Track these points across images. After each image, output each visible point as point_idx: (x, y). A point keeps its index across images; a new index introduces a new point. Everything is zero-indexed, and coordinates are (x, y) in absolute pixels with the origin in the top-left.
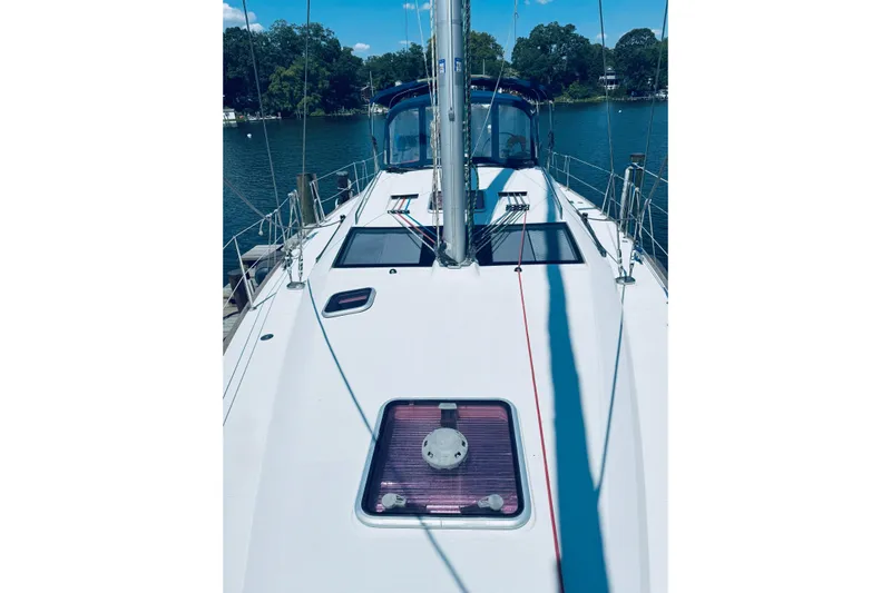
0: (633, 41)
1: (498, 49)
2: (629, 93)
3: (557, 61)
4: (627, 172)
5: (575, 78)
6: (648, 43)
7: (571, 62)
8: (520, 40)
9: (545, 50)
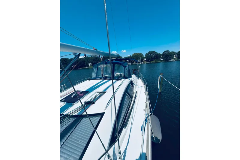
0: (166, 52)
1: (143, 55)
2: (165, 60)
3: (152, 56)
4: (159, 77)
5: (155, 58)
6: (168, 52)
7: (155, 56)
8: (146, 54)
9: (150, 55)
